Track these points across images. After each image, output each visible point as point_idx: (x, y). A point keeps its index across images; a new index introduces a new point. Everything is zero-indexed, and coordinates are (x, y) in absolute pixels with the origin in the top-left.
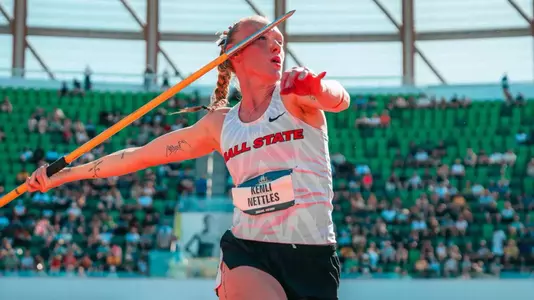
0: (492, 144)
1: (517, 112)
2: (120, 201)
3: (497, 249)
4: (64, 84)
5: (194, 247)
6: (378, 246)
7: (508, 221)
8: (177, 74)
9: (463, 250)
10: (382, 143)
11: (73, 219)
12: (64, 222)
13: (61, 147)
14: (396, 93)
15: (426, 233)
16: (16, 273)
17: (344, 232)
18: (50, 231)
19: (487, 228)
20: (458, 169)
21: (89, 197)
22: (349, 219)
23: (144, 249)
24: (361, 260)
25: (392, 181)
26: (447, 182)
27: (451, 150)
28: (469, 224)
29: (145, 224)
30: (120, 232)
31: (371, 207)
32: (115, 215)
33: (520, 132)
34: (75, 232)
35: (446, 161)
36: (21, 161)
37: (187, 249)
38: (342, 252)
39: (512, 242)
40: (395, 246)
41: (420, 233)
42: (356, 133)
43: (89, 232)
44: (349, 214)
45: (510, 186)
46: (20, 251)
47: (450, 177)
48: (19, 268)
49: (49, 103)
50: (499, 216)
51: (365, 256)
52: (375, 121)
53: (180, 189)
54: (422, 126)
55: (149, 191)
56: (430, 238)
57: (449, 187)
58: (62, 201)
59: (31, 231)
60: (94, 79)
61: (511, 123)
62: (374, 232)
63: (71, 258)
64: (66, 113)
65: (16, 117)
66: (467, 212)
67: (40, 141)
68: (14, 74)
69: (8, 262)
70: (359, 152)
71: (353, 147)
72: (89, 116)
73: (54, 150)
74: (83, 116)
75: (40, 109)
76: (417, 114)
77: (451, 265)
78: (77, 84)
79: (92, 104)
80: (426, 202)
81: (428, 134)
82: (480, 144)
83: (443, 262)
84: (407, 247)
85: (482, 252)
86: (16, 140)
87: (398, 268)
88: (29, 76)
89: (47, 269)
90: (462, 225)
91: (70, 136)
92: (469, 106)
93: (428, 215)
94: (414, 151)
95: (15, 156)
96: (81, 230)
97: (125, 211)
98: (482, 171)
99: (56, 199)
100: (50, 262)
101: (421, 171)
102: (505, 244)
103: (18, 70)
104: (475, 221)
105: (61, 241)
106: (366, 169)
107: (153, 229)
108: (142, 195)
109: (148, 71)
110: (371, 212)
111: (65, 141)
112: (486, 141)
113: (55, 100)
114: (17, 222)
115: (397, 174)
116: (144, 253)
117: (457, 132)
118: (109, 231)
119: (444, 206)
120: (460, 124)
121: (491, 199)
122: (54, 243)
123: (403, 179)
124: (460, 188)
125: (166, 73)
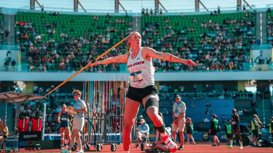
2: (232, 48)
4: (211, 12)
5: (258, 61)
8: (248, 5)
11: (217, 54)
12: (214, 54)
13: (211, 32)
16: (201, 71)
18: (210, 58)
21: (221, 47)
23: (240, 62)
29: (240, 54)
30: (232, 57)
32: (230, 52)
34: (218, 58)
36: (200, 37)
37: (255, 62)
43: (222, 57)
46: (202, 64)
48: (202, 69)
49: (207, 18)
53: (251, 42)
55: (241, 44)
58: (213, 49)
59: (205, 58)
60: (221, 10)
63: (217, 66)
64: (212, 21)
65: (198, 23)
67: (205, 30)
68: (196, 11)
69: (198, 67)
72: (220, 21)
73: (210, 33)
74: (218, 22)
75: (205, 21)
78: (215, 12)
79: (220, 18)
86: (198, 31)
88: (200, 11)
89: (210, 69)
91: (214, 28)
95: (198, 36)
96: (220, 57)
97: (233, 50)
99: (211, 48)
100: (211, 67)
103: (197, 9)
105: (214, 61)
107: (243, 56)
108: (239, 45)
109: (238, 5)
111: (213, 30)
113: (209, 17)
114: (200, 55)
116: (241, 63)
118: (229, 57)
122: (212, 61)
125: (244, 5)
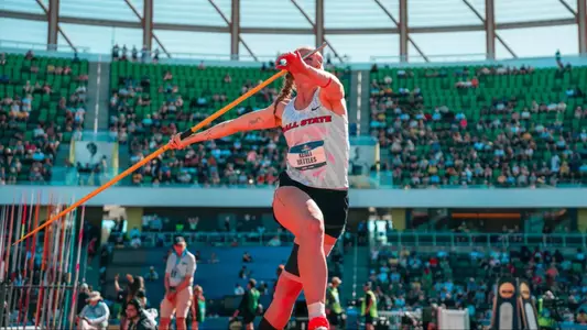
0: (550, 98)
1: (566, 75)
3: (555, 169)
4: (264, 63)
6: (472, 167)
7: (561, 149)
8: (336, 55)
9: (530, 168)
10: (473, 98)
11: (271, 151)
12: (266, 152)
13: (262, 105)
14: (482, 65)
15: (505, 157)
16: (236, 186)
17: (449, 158)
18: (257, 159)
19: (548, 154)
20: (526, 114)
22: (451, 149)
24: (460, 176)
25: (481, 123)
26: (518, 123)
27: (521, 103)
28: (534, 151)
31: (467, 140)
33: (569, 89)
34: (273, 159)
35: (517, 109)
38: (448, 170)
39: (565, 163)
40: (484, 168)
41: (501, 158)
42: (455, 92)
44: (452, 146)
45: (563, 125)
46: (238, 172)
47: (520, 120)
48: (238, 183)
49: (254, 76)
50: (555, 146)
51: (464, 174)
52: (469, 83)
54: (501, 86)
56: (507, 161)
57: (520, 127)
58: (264, 139)
59: (245, 159)
61: (562, 83)
62: (469, 158)
63: (270, 176)
65: (234, 86)
66: (533, 144)
67: (249, 100)
68: (232, 58)
69: (231, 178)
70: (458, 104)
71: (454, 101)
74: (276, 85)
75: (249, 80)
76: (497, 79)
77: (523, 179)
78: (272, 64)
80: (504, 137)
81: (505, 92)
82: (541, 99)
83: (516, 177)
84: (492, 167)
85: (543, 170)
87: (486, 181)
88: (241, 59)
89: (256, 183)
90: (530, 152)
91: (268, 97)
92: (533, 72)
93: (506, 146)
94: (495, 103)
95: (233, 111)
96: (276, 158)
98: (543, 115)
99: (260, 138)
100: (258, 178)
101: (501, 117)
102: (560, 164)
103: (235, 55)
104: (539, 149)
105: (264, 165)
106: (463, 116)
110: (467, 144)
111: (265, 101)
112: (545, 96)
113: (258, 74)
114: (236, 153)
115: (483, 119)
117: (525, 90)
119: (516, 140)
120: (527, 84)
121: (550, 134)
122: (259, 166)
123: (488, 122)
124: (528, 127)
125: (329, 55)
